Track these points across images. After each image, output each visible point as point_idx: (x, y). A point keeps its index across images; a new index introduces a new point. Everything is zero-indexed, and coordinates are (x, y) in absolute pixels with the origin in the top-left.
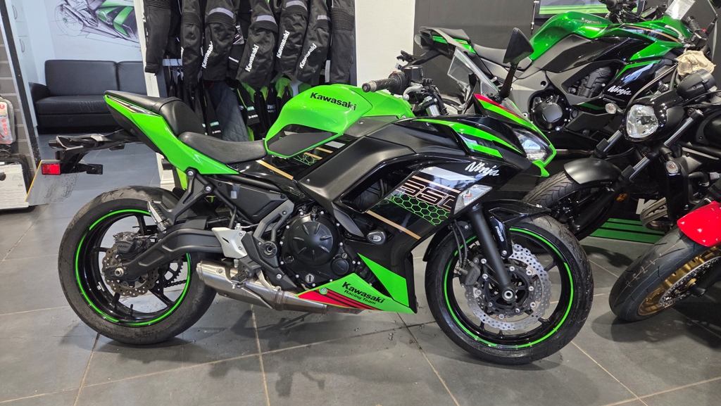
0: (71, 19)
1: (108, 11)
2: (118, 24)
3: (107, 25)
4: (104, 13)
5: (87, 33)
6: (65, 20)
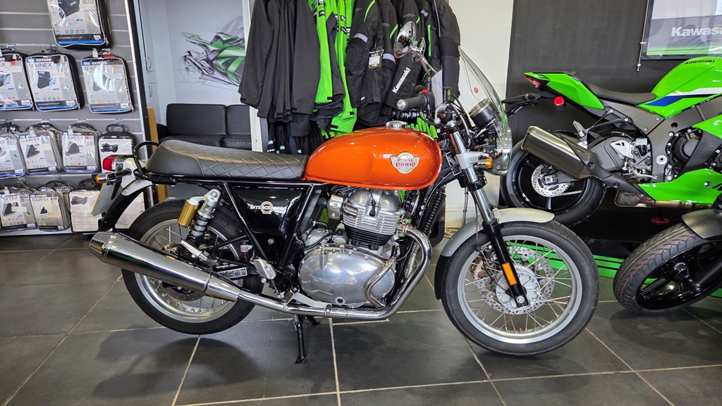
0: (193, 68)
1: (223, 61)
2: (230, 72)
3: (221, 73)
4: (220, 63)
5: (204, 81)
6: (187, 69)
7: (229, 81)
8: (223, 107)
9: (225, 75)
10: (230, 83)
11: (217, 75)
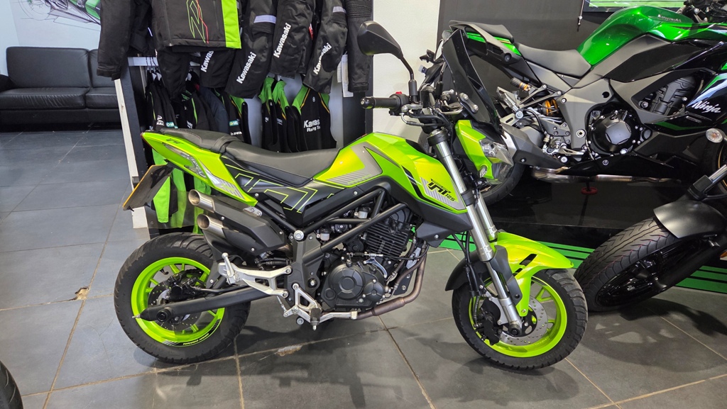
5: (55, 17)
6: (30, 1)
7: (89, 18)
8: (84, 52)
9: (84, 10)
10: (91, 21)
11: (71, 9)
